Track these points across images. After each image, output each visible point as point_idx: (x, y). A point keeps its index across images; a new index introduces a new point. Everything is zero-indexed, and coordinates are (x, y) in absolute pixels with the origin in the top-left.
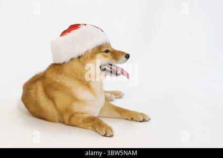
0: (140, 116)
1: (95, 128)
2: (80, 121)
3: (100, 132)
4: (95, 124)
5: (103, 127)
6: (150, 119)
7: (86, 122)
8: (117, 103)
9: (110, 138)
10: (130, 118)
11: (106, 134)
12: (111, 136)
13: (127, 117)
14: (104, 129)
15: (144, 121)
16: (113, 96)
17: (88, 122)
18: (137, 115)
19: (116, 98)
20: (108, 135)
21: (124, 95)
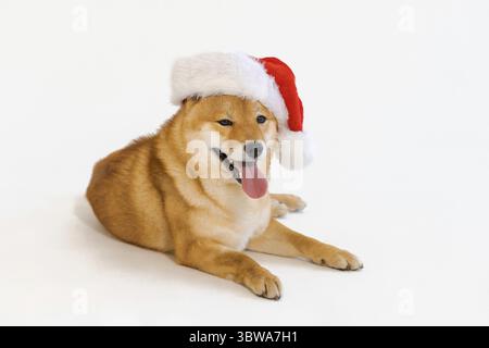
0: (340, 256)
1: (243, 279)
2: (210, 258)
3: (253, 289)
4: (241, 270)
5: (259, 276)
6: (362, 267)
7: (221, 264)
8: (292, 222)
9: (273, 302)
10: (319, 260)
11: (266, 292)
12: (276, 298)
13: (311, 256)
14: (262, 281)
15: (348, 269)
16: (284, 206)
17: (227, 264)
18: (334, 256)
19: (291, 212)
20: (271, 295)
21: (305, 206)
